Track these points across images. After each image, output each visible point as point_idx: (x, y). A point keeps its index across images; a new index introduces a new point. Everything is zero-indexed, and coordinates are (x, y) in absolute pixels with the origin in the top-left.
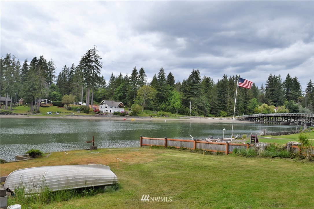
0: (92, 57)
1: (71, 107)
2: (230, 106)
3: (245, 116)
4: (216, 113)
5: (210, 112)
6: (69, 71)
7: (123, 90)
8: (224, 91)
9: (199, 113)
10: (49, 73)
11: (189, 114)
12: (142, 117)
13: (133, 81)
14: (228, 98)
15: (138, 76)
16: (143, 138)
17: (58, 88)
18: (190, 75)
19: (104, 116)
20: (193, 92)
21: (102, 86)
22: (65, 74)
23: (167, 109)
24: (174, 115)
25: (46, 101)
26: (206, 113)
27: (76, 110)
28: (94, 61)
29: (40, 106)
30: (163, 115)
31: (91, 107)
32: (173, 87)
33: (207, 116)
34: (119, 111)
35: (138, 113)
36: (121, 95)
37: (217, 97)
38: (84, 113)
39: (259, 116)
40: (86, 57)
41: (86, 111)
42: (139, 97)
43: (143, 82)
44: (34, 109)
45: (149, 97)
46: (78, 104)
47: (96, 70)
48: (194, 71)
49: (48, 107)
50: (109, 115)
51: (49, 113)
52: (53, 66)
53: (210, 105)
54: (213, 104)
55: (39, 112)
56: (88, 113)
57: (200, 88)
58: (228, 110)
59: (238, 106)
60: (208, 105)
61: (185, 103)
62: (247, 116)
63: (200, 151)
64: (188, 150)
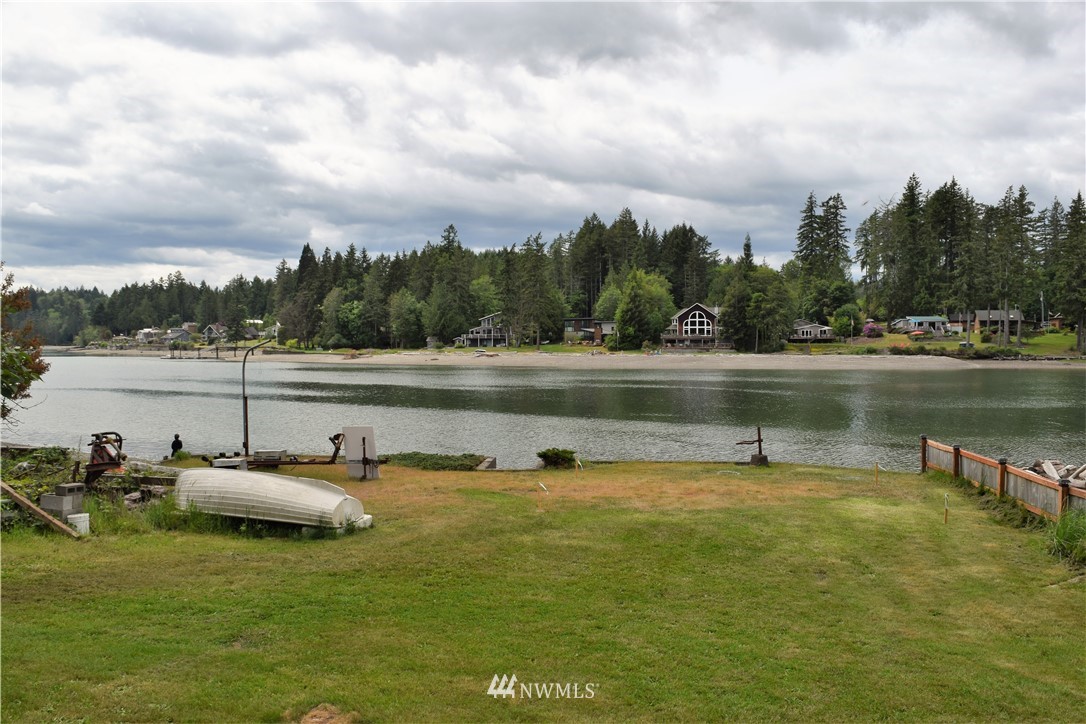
63: (1008, 506)
64: (984, 498)
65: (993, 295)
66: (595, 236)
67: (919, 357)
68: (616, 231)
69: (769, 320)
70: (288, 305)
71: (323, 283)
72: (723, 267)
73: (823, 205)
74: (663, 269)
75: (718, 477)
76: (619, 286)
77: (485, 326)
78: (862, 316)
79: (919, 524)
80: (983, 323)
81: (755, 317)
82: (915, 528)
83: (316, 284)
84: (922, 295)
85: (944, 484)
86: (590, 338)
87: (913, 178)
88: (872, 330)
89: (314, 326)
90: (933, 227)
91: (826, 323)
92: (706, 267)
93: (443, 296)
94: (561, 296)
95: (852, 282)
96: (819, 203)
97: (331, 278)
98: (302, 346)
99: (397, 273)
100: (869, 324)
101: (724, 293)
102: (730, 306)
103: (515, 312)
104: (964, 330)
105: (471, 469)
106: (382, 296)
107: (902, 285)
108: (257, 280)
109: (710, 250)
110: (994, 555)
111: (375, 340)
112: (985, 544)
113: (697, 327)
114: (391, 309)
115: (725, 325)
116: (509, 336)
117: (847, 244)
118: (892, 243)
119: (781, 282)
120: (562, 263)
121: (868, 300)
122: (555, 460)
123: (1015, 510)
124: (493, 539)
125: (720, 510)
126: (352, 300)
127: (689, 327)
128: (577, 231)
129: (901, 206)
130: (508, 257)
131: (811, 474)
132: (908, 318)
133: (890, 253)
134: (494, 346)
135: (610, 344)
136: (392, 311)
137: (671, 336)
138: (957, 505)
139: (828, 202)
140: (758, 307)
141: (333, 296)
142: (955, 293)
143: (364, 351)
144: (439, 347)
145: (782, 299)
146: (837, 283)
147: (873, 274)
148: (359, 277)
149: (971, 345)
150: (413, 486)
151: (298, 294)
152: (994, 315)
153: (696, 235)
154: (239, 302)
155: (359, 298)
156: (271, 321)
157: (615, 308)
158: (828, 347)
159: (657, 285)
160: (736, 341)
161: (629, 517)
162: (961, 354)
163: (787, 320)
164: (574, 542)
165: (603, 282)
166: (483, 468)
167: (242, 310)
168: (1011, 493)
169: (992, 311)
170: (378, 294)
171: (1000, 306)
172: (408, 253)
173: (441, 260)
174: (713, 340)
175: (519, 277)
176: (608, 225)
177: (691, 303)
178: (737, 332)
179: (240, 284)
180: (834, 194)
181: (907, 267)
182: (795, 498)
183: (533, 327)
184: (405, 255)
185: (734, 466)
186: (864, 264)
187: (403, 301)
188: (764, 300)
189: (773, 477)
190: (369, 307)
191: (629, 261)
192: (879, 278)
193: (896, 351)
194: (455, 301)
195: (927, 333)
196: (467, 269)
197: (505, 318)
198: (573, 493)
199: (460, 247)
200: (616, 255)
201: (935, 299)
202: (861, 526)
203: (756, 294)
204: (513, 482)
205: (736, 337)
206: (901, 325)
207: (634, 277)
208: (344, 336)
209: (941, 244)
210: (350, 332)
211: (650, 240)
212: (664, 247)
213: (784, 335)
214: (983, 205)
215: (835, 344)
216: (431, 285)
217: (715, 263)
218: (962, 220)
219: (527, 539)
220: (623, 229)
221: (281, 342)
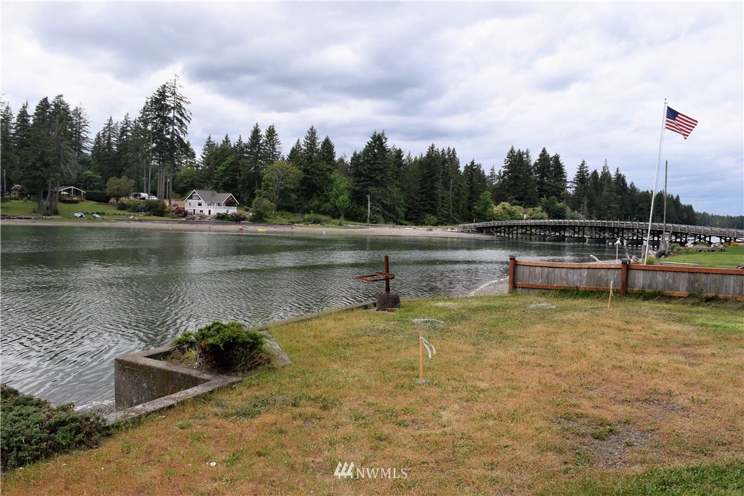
0: (169, 99)
1: (125, 202)
2: (443, 206)
3: (477, 224)
4: (416, 219)
5: (405, 216)
6: (119, 129)
7: (233, 171)
8: (431, 177)
9: (385, 219)
10: (75, 134)
11: (365, 219)
12: (274, 224)
13: (251, 151)
14: (439, 190)
15: (263, 143)
17: (96, 163)
18: (368, 143)
19: (197, 223)
20: (373, 175)
21: (187, 162)
22: (109, 135)
23: (322, 209)
24: (337, 221)
25: (71, 189)
26: (398, 218)
27: (136, 209)
28: (174, 108)
29: (59, 200)
30: (316, 222)
31: (167, 204)
32: (333, 165)
33: (401, 224)
34: (227, 212)
35: (266, 216)
36: (228, 180)
37: (419, 188)
38: (155, 215)
39: (504, 224)
40: (156, 98)
41: (157, 211)
42: (267, 184)
43: (274, 155)
44: (45, 207)
45: (288, 185)
46: (138, 198)
47: (178, 126)
48: (377, 135)
49: (76, 202)
50: (206, 220)
51: (78, 215)
52: (85, 117)
53: (406, 202)
54: (411, 201)
55: (56, 213)
56: (163, 216)
57: (387, 168)
58: (440, 214)
59: (458, 206)
60: (401, 202)
61: (358, 198)
62: (481, 224)
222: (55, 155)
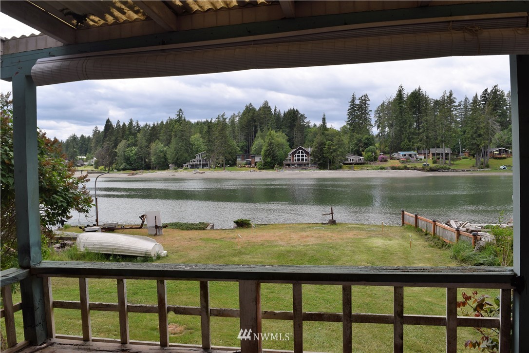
16: (405, 212)
25: (501, 149)
29: (492, 157)
44: (481, 163)
49: (505, 158)
51: (502, 167)
55: (488, 166)
63: (436, 240)
64: (427, 236)
65: (437, 141)
66: (251, 114)
67: (404, 171)
68: (261, 112)
69: (334, 154)
70: (99, 149)
71: (117, 138)
72: (313, 129)
73: (359, 99)
74: (284, 130)
75: (314, 230)
76: (263, 139)
77: (198, 158)
78: (378, 152)
79: (399, 248)
80: (433, 154)
81: (328, 153)
82: (398, 250)
83: (114, 138)
84: (406, 142)
85: (411, 231)
86: (249, 164)
87: (401, 86)
88: (383, 158)
89: (113, 159)
90: (410, 110)
91: (361, 155)
92: (304, 129)
93: (177, 144)
94: (235, 143)
95: (373, 136)
96: (357, 98)
97: (121, 135)
98: (107, 169)
99: (154, 133)
100: (381, 156)
101: (313, 141)
102: (316, 148)
103: (213, 151)
104: (425, 158)
105: (204, 229)
106: (146, 144)
107: (396, 137)
108: (82, 136)
109: (306, 121)
110: (428, 260)
111: (143, 166)
112: (426, 255)
113: (301, 158)
114: (151, 151)
115: (314, 157)
116: (210, 163)
117: (371, 118)
118: (391, 117)
119: (340, 136)
120: (235, 127)
121: (381, 144)
122: (242, 224)
123: (439, 241)
124: (222, 260)
125: (316, 245)
126: (132, 146)
127: (297, 158)
128: (242, 111)
129: (395, 100)
130: (209, 124)
131: (355, 228)
132: (399, 152)
133: (391, 122)
134: (203, 168)
135: (259, 166)
136: (152, 151)
137: (288, 162)
138: (416, 239)
139: (361, 98)
140: (329, 148)
141: (122, 144)
142: (421, 141)
143: (138, 171)
144: (175, 169)
145: (340, 144)
146: (366, 136)
147: (383, 131)
148: (135, 135)
149: (428, 165)
150: (179, 237)
151: (104, 143)
152: (438, 151)
153: (299, 114)
154: (74, 148)
155: (135, 145)
156: (90, 157)
157: (261, 149)
158: (362, 166)
159: (281, 138)
160: (319, 164)
161: (278, 249)
162: (423, 169)
163: (343, 154)
164: (256, 260)
165: (255, 137)
166: (209, 229)
167: (76, 152)
168: (438, 234)
169: (437, 149)
170: (145, 143)
171: (441, 146)
172: (159, 123)
173: (176, 126)
174: (308, 164)
175: (215, 135)
176: (257, 109)
177: (297, 146)
178: (319, 160)
179: (74, 138)
180: (364, 94)
181: (398, 128)
182: (348, 239)
183: (221, 159)
184: (158, 124)
185: (321, 225)
186: (378, 127)
187: (157, 146)
188: (332, 145)
189: (338, 229)
190: (140, 149)
191: (267, 126)
192: (386, 133)
193: (394, 168)
194: (183, 146)
195: (408, 159)
196: (188, 130)
197: (208, 154)
198: (252, 239)
199: (185, 120)
200: (261, 123)
201: (411, 143)
202: (376, 250)
203: (328, 142)
204: (224, 234)
205: (319, 163)
206: (396, 156)
207: (270, 134)
208: (128, 164)
209: (414, 118)
210: (131, 162)
211: (277, 116)
212: (284, 119)
213: (341, 161)
214: (433, 100)
215: (365, 165)
216: (171, 139)
217: (309, 127)
218: (424, 106)
219: (236, 259)
220: (264, 110)
221: (96, 168)
222: (484, 129)
